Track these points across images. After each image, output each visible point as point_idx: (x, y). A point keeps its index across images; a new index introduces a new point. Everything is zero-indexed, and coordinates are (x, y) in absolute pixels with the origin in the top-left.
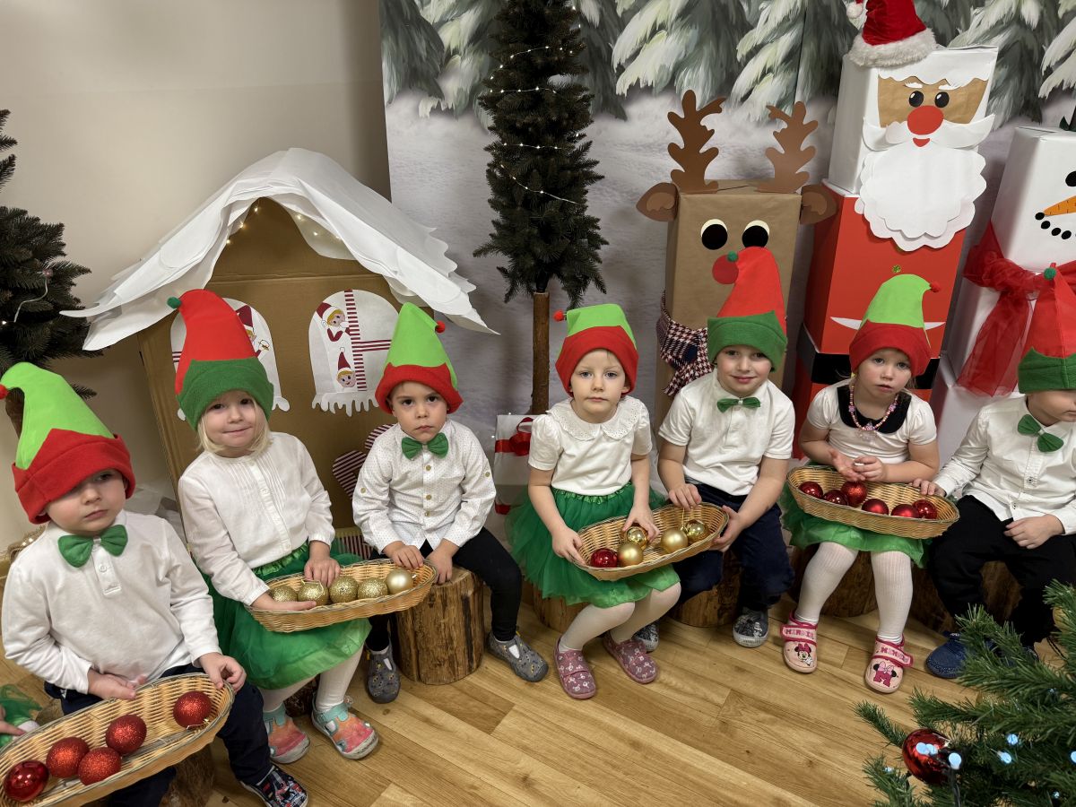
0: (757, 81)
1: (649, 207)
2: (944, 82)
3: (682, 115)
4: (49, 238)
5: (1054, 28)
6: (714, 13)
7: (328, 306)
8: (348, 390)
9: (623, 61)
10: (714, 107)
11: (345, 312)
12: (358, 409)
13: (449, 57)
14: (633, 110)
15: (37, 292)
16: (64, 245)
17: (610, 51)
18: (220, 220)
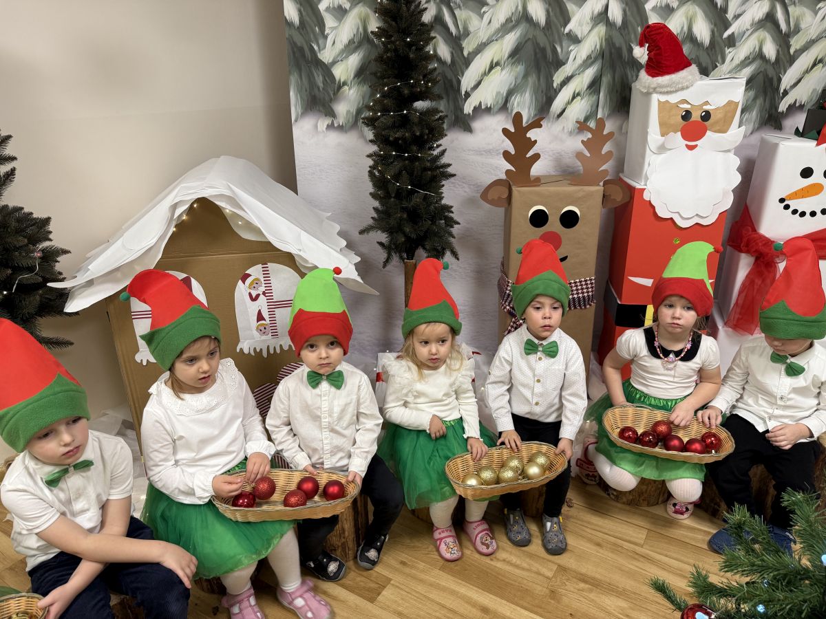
0: (569, 103)
1: (490, 197)
2: (707, 103)
3: (512, 130)
4: (40, 227)
5: (787, 62)
6: (536, 54)
7: (249, 275)
8: (264, 337)
9: (469, 90)
10: (536, 124)
11: (262, 280)
12: (272, 351)
13: (340, 87)
14: (477, 125)
15: (31, 269)
16: (51, 232)
17: (459, 82)
18: (168, 215)
